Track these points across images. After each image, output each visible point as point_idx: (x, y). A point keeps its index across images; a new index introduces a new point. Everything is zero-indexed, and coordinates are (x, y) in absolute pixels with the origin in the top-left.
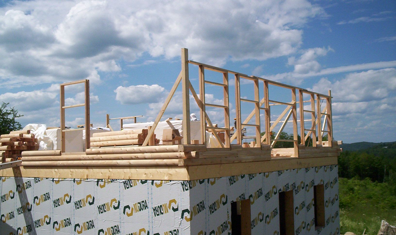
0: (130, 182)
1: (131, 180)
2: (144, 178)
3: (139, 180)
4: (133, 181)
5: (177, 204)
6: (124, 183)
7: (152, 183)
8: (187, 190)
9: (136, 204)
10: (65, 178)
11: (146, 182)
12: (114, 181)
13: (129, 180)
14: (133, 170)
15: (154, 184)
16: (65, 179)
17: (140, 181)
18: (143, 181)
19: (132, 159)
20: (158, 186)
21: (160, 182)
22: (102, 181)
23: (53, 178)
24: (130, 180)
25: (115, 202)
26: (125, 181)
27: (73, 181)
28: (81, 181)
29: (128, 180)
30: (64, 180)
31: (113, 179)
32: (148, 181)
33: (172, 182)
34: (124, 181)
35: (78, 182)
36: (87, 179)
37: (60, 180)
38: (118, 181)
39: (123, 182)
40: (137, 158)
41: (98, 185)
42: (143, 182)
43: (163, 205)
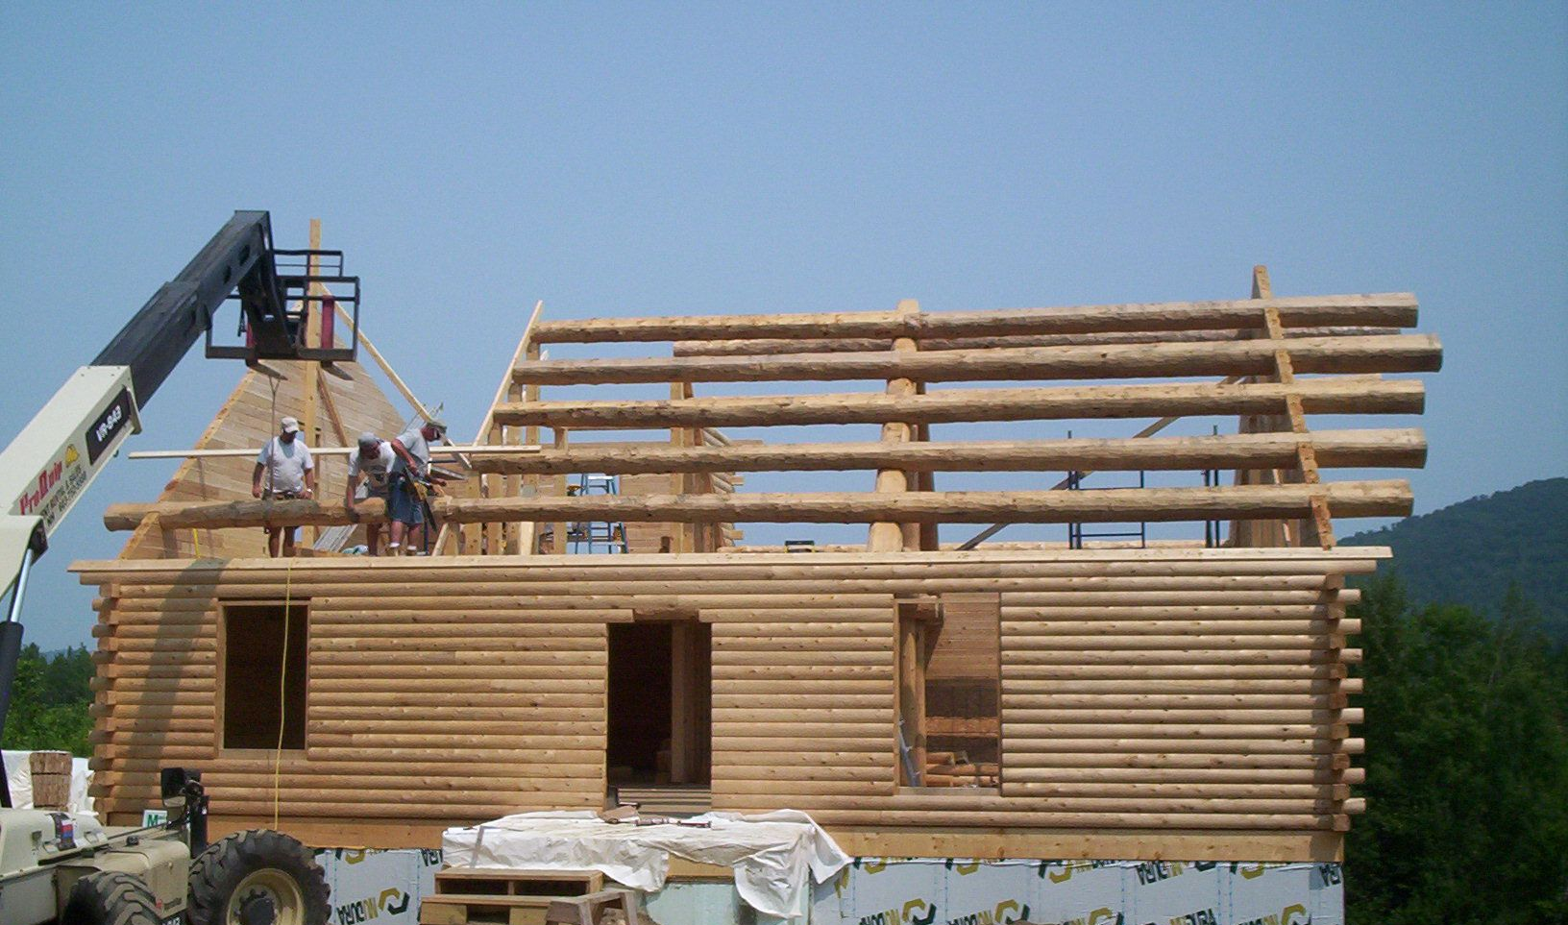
0: (1158, 867)
1: (1162, 861)
2: (1205, 856)
3: (1189, 861)
4: (1169, 864)
5: (1307, 915)
6: (1139, 869)
7: (1233, 870)
8: (1335, 882)
9: (1178, 919)
10: (909, 856)
11: (1214, 867)
12: (1102, 864)
13: (1156, 862)
14: (1171, 839)
15: (1238, 872)
16: (909, 859)
17: (1192, 865)
18: (1203, 863)
19: (1172, 810)
20: (1248, 875)
21: (1256, 865)
22: (1060, 865)
23: (859, 855)
24: (1158, 861)
25: (1105, 917)
26: (1143, 865)
27: (944, 866)
28: (977, 864)
29: (1153, 862)
30: (906, 861)
31: (1098, 860)
32: (1218, 865)
33: (1293, 866)
34: (1139, 863)
35: (965, 867)
36: (1002, 860)
37: (889, 861)
38: (1117, 863)
39: (1136, 866)
40: (1191, 810)
41: (1042, 874)
42: (1201, 868)
43: (1266, 920)
